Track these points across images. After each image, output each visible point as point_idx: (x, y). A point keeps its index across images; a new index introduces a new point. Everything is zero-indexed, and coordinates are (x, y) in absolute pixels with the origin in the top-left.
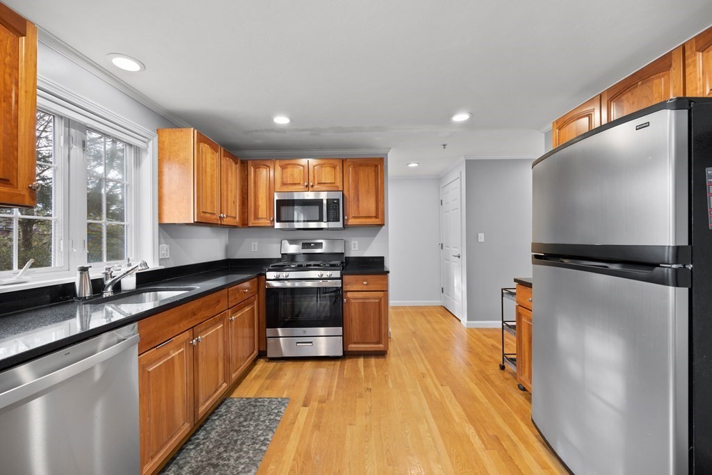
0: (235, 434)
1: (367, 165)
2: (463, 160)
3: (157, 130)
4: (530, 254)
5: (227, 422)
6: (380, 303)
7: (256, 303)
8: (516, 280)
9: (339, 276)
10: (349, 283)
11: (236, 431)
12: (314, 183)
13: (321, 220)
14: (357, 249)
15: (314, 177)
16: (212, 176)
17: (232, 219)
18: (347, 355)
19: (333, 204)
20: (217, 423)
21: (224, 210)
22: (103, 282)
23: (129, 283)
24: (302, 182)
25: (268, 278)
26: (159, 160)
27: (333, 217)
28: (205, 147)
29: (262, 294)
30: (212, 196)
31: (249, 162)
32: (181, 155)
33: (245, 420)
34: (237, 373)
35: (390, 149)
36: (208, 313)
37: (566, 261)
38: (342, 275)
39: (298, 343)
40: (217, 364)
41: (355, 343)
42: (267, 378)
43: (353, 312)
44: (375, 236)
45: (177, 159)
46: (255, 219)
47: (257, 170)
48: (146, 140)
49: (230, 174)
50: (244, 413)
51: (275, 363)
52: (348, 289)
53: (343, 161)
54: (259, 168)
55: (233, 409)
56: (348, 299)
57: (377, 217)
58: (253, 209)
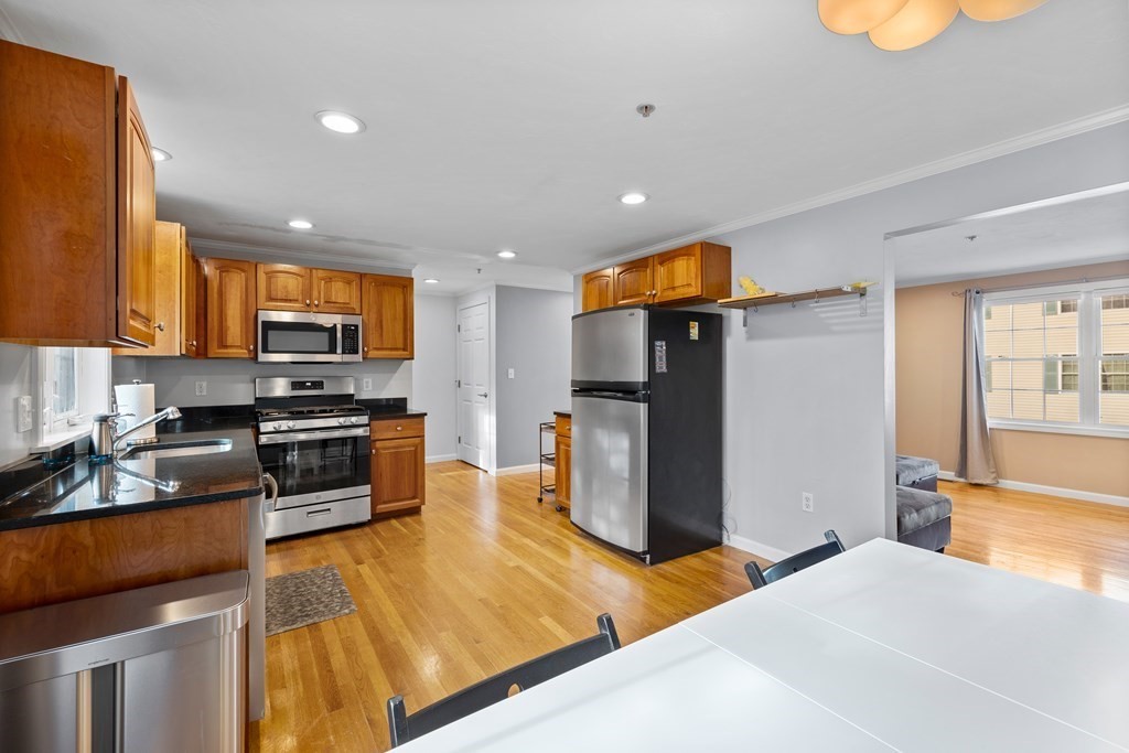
1: (393, 285)
2: (493, 283)
4: (569, 389)
6: (416, 451)
8: (555, 413)
9: (367, 422)
10: (380, 431)
12: (319, 302)
13: (332, 351)
14: (370, 388)
15: (319, 293)
18: (378, 517)
19: (350, 332)
24: (300, 299)
25: (262, 430)
27: (351, 348)
35: (415, 265)
37: (595, 393)
38: (370, 419)
39: (309, 513)
41: (385, 503)
43: (383, 464)
44: (395, 372)
46: (218, 348)
47: (224, 274)
52: (376, 438)
53: (362, 276)
54: (227, 271)
56: (377, 450)
57: (404, 350)
58: (216, 332)
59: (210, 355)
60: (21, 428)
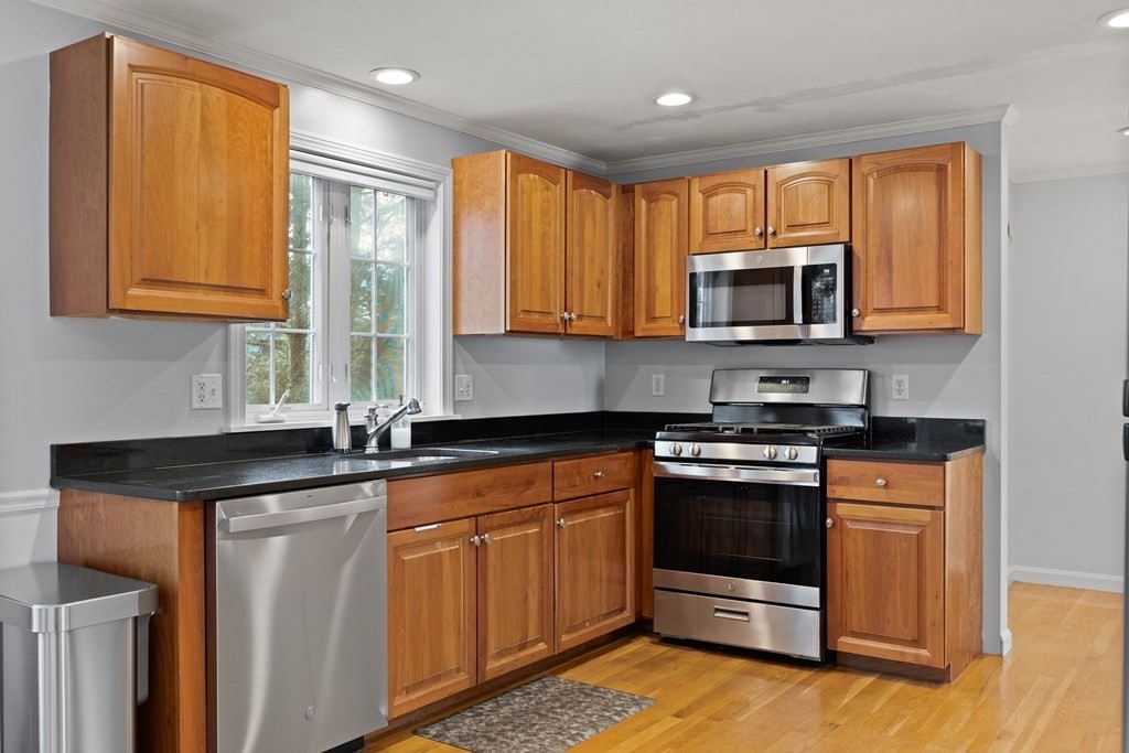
0: (537, 717)
1: (916, 169)
3: (453, 161)
5: (533, 702)
6: (920, 538)
7: (629, 507)
9: (813, 460)
10: (843, 481)
11: (540, 715)
12: (778, 226)
13: (789, 320)
14: (906, 395)
15: (779, 210)
16: (544, 235)
17: (593, 322)
18: (831, 660)
19: (821, 278)
20: (517, 700)
21: (575, 302)
22: (365, 431)
23: (402, 437)
24: (750, 227)
25: (657, 454)
26: (454, 216)
27: (820, 311)
28: (530, 180)
29: (648, 490)
30: (545, 277)
31: (637, 188)
32: (487, 203)
33: (561, 707)
34: (574, 635)
35: (1008, 106)
36: (508, 499)
38: (822, 457)
39: (717, 610)
40: (526, 600)
41: (855, 634)
42: (637, 666)
43: (849, 553)
44: (960, 361)
45: (480, 212)
46: (647, 321)
47: (653, 205)
48: (433, 184)
49: (588, 223)
50: (564, 699)
51: (668, 648)
52: (837, 495)
53: (852, 163)
54: (657, 200)
55: (551, 690)
56: (839, 521)
57: (939, 309)
58: (643, 296)
59: (638, 333)
60: (196, 405)
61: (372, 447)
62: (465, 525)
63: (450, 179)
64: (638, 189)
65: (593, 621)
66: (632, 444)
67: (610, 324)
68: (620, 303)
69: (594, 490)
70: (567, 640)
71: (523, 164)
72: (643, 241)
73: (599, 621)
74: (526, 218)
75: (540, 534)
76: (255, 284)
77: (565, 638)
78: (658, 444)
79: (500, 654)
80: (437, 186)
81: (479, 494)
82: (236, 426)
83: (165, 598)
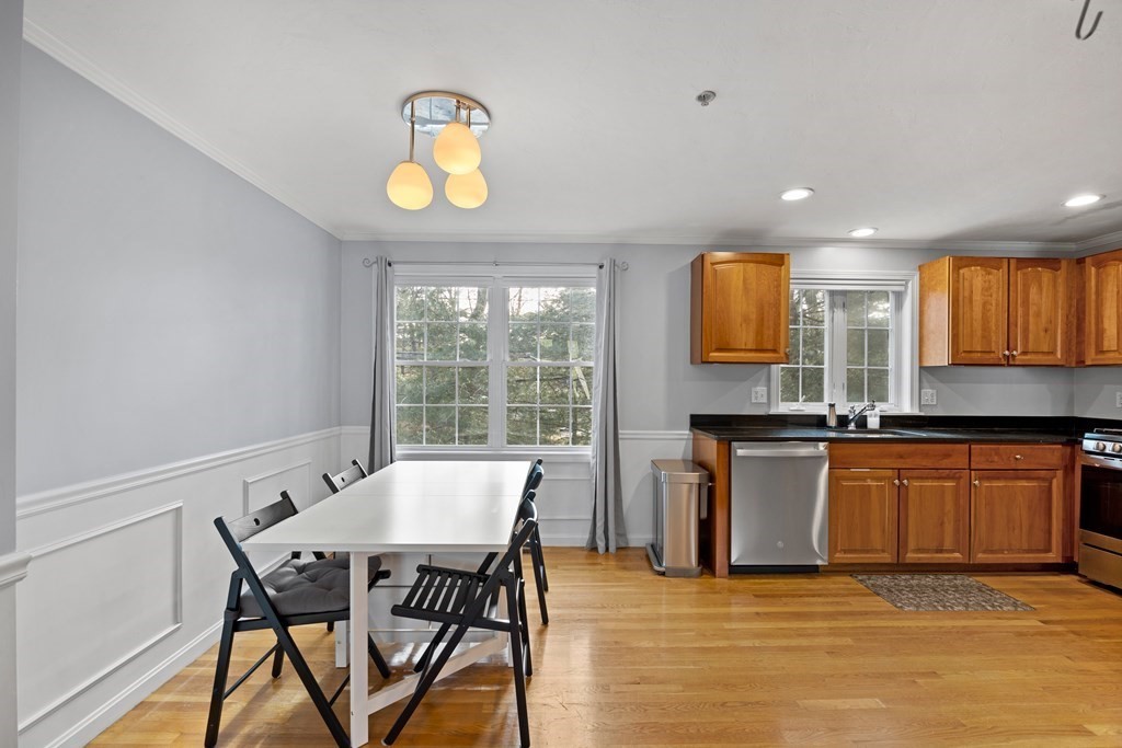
3: (918, 267)
5: (937, 583)
7: (1056, 482)
16: (986, 303)
17: (1040, 356)
20: (928, 579)
21: (1019, 343)
22: (847, 418)
23: (874, 422)
25: (1084, 449)
26: (920, 298)
28: (971, 271)
29: (1078, 473)
30: (986, 329)
31: (1088, 259)
32: (938, 289)
34: (991, 556)
36: (926, 463)
40: (942, 524)
45: (934, 295)
46: (1096, 354)
47: (1101, 270)
48: (904, 282)
49: (1034, 290)
50: (961, 588)
54: (1105, 266)
58: (1093, 336)
59: (1088, 362)
60: (753, 401)
61: (852, 426)
62: (889, 473)
63: (917, 278)
64: (1088, 261)
65: (1010, 550)
66: (1064, 439)
67: (1059, 356)
68: (1074, 341)
69: (1013, 467)
70: (981, 558)
71: (962, 262)
72: (1093, 297)
73: (1019, 553)
74: (967, 294)
75: (957, 488)
76: (770, 347)
77: (980, 555)
78: (1085, 442)
79: (919, 550)
80: (907, 283)
81: (901, 457)
82: (773, 411)
83: (712, 478)
